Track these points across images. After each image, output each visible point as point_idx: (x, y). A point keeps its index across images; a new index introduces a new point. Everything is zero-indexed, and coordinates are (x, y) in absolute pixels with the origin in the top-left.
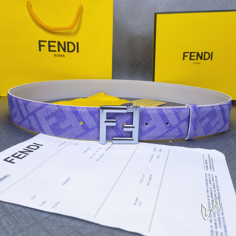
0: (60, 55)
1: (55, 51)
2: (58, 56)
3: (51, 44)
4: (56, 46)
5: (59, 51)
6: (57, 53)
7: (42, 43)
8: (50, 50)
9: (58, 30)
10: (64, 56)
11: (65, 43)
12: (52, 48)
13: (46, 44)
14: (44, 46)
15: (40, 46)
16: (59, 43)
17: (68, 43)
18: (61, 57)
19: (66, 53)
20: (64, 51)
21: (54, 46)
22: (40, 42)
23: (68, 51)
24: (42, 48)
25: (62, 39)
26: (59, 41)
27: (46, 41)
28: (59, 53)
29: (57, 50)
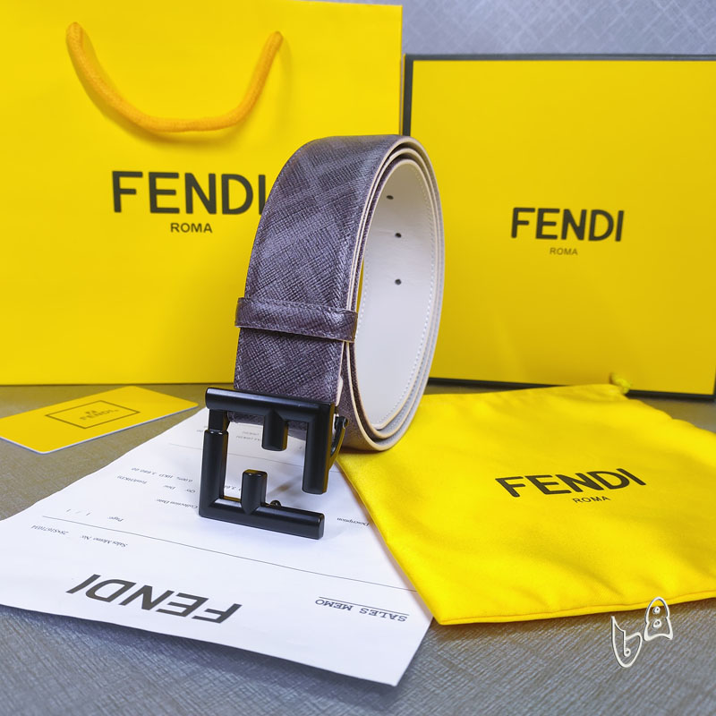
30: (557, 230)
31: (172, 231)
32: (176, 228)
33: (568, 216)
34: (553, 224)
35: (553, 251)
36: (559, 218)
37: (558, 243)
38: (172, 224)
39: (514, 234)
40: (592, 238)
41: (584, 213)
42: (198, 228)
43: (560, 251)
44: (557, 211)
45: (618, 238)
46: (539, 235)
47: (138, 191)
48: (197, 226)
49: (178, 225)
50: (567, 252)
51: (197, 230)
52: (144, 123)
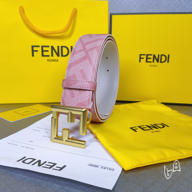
0: (53, 60)
1: (49, 56)
2: (51, 60)
3: (45, 49)
4: (49, 51)
5: (52, 56)
6: (50, 58)
7: (35, 49)
8: (43, 55)
9: (51, 34)
10: (57, 61)
11: (58, 47)
12: (45, 53)
13: (39, 49)
14: (37, 51)
15: (33, 51)
16: (53, 48)
17: (62, 47)
18: (55, 62)
19: (60, 58)
20: (58, 55)
21: (48, 51)
22: (33, 47)
23: (62, 56)
24: (35, 53)
25: (56, 43)
26: (52, 45)
27: (39, 46)
28: (52, 58)
29: (50, 55)
30: (151, 60)
31: (48, 61)
32: (49, 61)
33: (154, 56)
34: (150, 58)
35: (150, 66)
36: (152, 57)
37: (152, 64)
38: (48, 60)
39: (140, 61)
40: (161, 62)
41: (159, 55)
42: (55, 60)
43: (152, 66)
44: (151, 55)
45: (168, 62)
46: (147, 61)
47: (38, 51)
48: (54, 60)
49: (49, 60)
50: (154, 66)
51: (54, 61)
52: (40, 32)
